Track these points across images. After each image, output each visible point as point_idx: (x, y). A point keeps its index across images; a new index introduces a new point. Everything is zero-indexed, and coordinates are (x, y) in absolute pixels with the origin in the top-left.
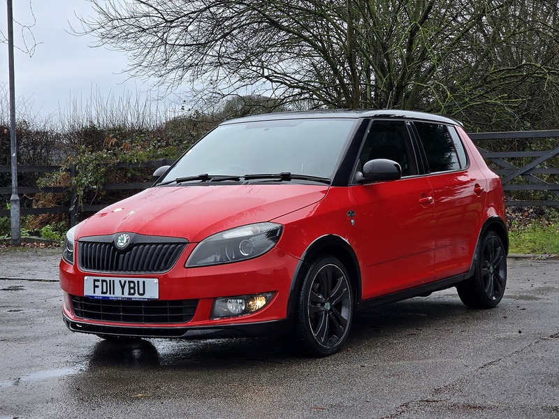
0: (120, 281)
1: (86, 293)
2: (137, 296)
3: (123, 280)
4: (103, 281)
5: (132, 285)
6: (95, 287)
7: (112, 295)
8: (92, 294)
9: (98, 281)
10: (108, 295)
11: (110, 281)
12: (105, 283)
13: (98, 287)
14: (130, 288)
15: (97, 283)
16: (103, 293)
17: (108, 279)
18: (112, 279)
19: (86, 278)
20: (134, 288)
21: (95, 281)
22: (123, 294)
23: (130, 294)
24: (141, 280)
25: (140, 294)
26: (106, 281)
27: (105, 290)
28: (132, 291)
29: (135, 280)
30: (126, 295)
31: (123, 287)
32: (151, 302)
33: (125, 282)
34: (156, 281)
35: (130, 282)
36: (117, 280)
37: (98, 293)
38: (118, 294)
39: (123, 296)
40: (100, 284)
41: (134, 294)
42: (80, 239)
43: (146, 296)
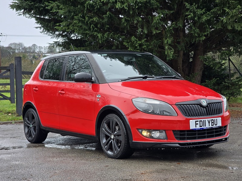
0: (208, 120)
1: (191, 128)
2: (214, 126)
3: (209, 119)
4: (200, 121)
6: (196, 124)
7: (205, 127)
8: (195, 128)
9: (198, 121)
10: (203, 127)
11: (204, 121)
12: (201, 122)
13: (198, 124)
14: (212, 123)
15: (197, 123)
16: (200, 126)
17: (202, 120)
18: (204, 120)
19: (191, 121)
21: (196, 121)
22: (209, 126)
23: (212, 125)
24: (216, 119)
25: (216, 125)
26: (201, 121)
27: (201, 125)
29: (214, 119)
30: (211, 126)
31: (209, 123)
32: (219, 128)
33: (210, 120)
34: (220, 118)
35: (212, 120)
36: (206, 120)
37: (198, 127)
38: (207, 126)
39: (209, 127)
40: (198, 123)
41: (213, 125)
42: (176, 104)
43: (218, 125)
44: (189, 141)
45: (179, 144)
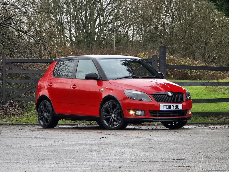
1: (160, 109)
2: (177, 109)
3: (173, 105)
4: (167, 105)
6: (164, 107)
7: (170, 109)
8: (163, 109)
10: (169, 109)
12: (168, 106)
14: (175, 107)
15: (165, 106)
16: (167, 109)
17: (169, 105)
18: (170, 104)
19: (161, 105)
21: (164, 105)
23: (175, 108)
24: (178, 104)
25: (178, 108)
26: (168, 105)
27: (168, 108)
30: (174, 109)
31: (173, 107)
34: (182, 104)
35: (175, 105)
37: (165, 109)
38: (172, 109)
40: (166, 106)
41: (176, 108)
42: (152, 94)
43: (180, 109)
44: (159, 118)
45: (153, 119)
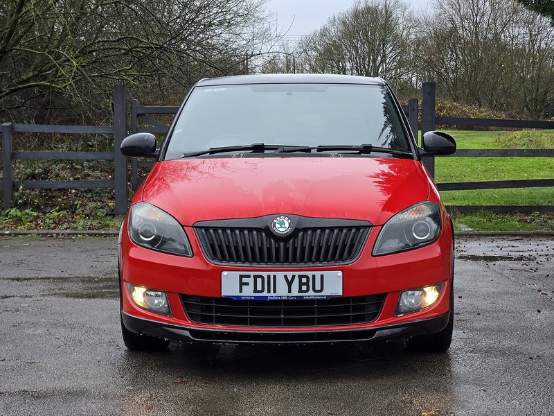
0: (286, 277)
1: (224, 293)
2: (311, 293)
3: (290, 275)
4: (256, 277)
5: (304, 280)
6: (241, 284)
7: (272, 294)
8: (237, 293)
9: (249, 276)
10: (265, 294)
11: (269, 277)
12: (259, 280)
13: (247, 284)
14: (301, 284)
15: (244, 280)
16: (255, 291)
17: (265, 274)
18: (272, 274)
19: (225, 273)
20: (307, 284)
21: (241, 277)
22: (290, 291)
23: (300, 291)
24: (318, 274)
25: (315, 291)
26: (262, 277)
27: (259, 288)
28: (304, 288)
29: (310, 274)
30: (295, 292)
31: (290, 284)
32: (333, 300)
33: (294, 277)
34: (340, 273)
35: (300, 277)
36: (280, 275)
37: (248, 292)
38: (282, 291)
39: (290, 295)
40: (251, 281)
41: (307, 291)
43: (327, 292)
